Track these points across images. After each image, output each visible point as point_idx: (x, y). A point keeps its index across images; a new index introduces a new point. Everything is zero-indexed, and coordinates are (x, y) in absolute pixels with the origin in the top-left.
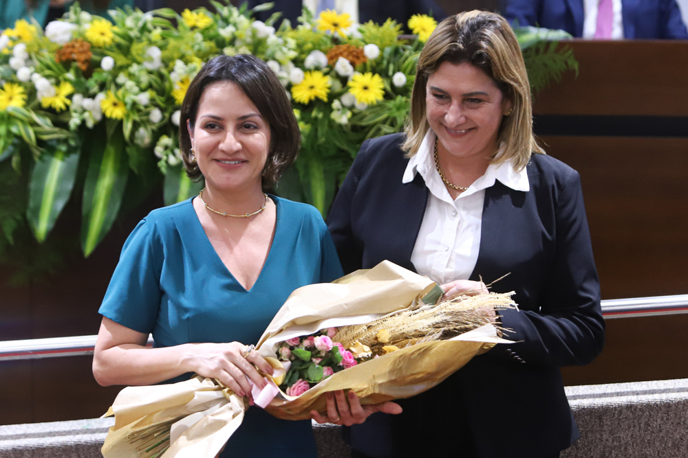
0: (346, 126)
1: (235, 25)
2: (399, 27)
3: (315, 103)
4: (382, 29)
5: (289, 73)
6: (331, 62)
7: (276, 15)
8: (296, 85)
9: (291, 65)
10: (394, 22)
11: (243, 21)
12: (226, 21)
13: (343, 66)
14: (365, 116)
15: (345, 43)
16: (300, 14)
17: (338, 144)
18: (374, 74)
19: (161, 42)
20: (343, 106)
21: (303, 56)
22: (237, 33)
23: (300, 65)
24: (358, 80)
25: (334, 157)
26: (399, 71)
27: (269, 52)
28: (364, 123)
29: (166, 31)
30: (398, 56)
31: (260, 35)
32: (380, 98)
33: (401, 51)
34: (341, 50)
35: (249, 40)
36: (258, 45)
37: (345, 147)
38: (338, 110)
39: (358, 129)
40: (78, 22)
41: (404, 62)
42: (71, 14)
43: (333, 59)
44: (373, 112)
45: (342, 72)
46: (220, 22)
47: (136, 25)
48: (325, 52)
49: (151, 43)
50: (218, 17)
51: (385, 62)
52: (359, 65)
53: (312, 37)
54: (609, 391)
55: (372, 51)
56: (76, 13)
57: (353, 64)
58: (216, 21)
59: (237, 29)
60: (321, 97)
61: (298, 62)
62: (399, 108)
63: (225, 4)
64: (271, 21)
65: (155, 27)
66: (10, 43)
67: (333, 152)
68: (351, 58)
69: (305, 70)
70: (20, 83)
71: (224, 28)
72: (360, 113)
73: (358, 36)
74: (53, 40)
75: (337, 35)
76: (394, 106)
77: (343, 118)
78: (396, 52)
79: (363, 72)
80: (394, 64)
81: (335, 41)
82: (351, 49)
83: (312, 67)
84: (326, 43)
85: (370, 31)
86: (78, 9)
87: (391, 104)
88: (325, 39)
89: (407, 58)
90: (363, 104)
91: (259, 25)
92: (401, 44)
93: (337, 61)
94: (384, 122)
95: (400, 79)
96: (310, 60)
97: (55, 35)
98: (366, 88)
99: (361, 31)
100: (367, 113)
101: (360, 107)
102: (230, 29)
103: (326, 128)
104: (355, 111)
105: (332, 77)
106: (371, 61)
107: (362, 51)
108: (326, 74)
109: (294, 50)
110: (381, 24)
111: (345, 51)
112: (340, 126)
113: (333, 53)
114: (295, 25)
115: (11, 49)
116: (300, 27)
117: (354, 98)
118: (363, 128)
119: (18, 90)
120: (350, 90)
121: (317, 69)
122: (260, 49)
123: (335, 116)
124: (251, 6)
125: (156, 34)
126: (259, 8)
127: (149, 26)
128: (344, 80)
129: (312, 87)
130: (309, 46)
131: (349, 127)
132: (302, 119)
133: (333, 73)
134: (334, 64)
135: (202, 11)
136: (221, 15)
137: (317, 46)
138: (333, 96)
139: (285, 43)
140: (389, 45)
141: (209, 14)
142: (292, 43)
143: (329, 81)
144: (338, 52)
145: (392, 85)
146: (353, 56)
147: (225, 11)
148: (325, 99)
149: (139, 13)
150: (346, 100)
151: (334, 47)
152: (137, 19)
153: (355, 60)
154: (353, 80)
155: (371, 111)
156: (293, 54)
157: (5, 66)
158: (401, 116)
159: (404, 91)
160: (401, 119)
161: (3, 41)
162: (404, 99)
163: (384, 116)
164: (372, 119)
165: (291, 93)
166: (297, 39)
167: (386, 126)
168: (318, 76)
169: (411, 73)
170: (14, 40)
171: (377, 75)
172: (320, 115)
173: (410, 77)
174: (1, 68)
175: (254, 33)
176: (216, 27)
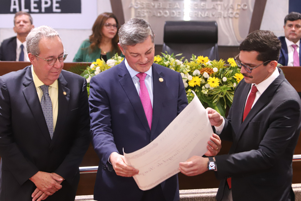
0: (206, 94)
1: (170, 61)
2: (224, 62)
3: (196, 87)
4: (218, 62)
5: (187, 77)
6: (201, 73)
7: (183, 57)
8: (190, 81)
9: (188, 74)
10: (223, 60)
11: (172, 59)
12: (167, 59)
13: (206, 75)
14: (213, 91)
15: (206, 67)
16: (191, 57)
18: (216, 78)
20: (205, 88)
21: (192, 71)
22: (170, 64)
23: (191, 74)
24: (211, 79)
26: (224, 76)
27: (181, 70)
28: (212, 94)
30: (224, 71)
31: (178, 64)
32: (218, 85)
33: (225, 69)
34: (205, 69)
35: (174, 66)
36: (177, 67)
37: (206, 102)
38: (204, 89)
40: (117, 60)
41: (226, 73)
42: (115, 56)
43: (202, 72)
45: (205, 77)
46: (165, 60)
48: (199, 70)
51: (220, 73)
52: (211, 74)
53: (195, 65)
54: (298, 186)
55: (215, 70)
56: (117, 56)
57: (209, 74)
58: (163, 59)
59: (170, 62)
60: (198, 85)
61: (190, 73)
62: (224, 89)
63: (166, 54)
64: (181, 60)
66: (95, 66)
68: (208, 72)
69: (193, 76)
71: (166, 62)
72: (211, 90)
73: (210, 64)
74: (109, 65)
75: (203, 64)
77: (205, 92)
78: (224, 70)
79: (212, 77)
80: (223, 74)
81: (203, 66)
82: (208, 69)
83: (195, 75)
84: (200, 67)
85: (215, 63)
86: (118, 55)
87: (222, 87)
88: (199, 66)
89: (227, 72)
91: (177, 61)
92: (225, 67)
93: (203, 73)
94: (219, 94)
95: (225, 79)
96: (195, 73)
97: (110, 64)
98: (213, 82)
99: (211, 63)
100: (214, 90)
101: (211, 88)
102: (168, 62)
103: (200, 95)
104: (210, 90)
106: (215, 73)
107: (212, 70)
108: (200, 77)
109: (189, 69)
110: (218, 61)
112: (205, 94)
113: (202, 70)
114: (189, 61)
115: (95, 68)
116: (191, 62)
117: (209, 85)
118: (212, 95)
120: (208, 83)
121: (197, 75)
122: (178, 69)
123: (203, 91)
124: (175, 55)
126: (177, 55)
128: (206, 79)
129: (195, 82)
130: (194, 68)
131: (208, 95)
133: (202, 77)
134: (203, 74)
135: (158, 56)
136: (165, 57)
137: (197, 68)
138: (202, 85)
139: (186, 67)
140: (221, 68)
141: (161, 57)
142: (189, 67)
143: (201, 79)
145: (222, 81)
146: (209, 71)
147: (166, 56)
148: (200, 86)
150: (207, 86)
151: (202, 68)
153: (209, 72)
154: (209, 79)
155: (215, 90)
156: (189, 71)
157: (93, 74)
158: (225, 92)
159: (226, 83)
160: (225, 93)
161: (92, 66)
162: (226, 86)
163: (220, 91)
164: (215, 92)
165: (188, 84)
166: (190, 66)
167: (220, 95)
168: (197, 78)
169: (228, 77)
170: (96, 66)
171: (217, 78)
172: (198, 91)
173: (228, 78)
174: (92, 75)
175: (176, 64)
176: (163, 61)
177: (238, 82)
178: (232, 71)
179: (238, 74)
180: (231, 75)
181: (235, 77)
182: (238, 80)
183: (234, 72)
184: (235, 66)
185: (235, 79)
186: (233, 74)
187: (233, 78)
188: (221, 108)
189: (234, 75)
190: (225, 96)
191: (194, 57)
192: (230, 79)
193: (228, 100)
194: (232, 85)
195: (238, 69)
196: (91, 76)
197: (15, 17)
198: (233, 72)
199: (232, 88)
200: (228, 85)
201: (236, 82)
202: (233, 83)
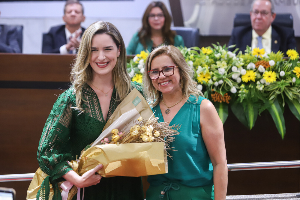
0: (262, 91)
1: (221, 53)
2: (283, 54)
3: (250, 82)
4: (276, 55)
5: (241, 71)
6: (257, 67)
8: (243, 75)
9: (242, 68)
10: (281, 52)
11: (224, 52)
12: (218, 51)
15: (262, 60)
16: (246, 49)
17: (259, 97)
18: (272, 72)
19: (193, 59)
20: (261, 83)
21: (246, 65)
22: (222, 56)
23: (245, 68)
24: (267, 74)
25: (257, 103)
26: (282, 70)
27: (233, 63)
28: (269, 90)
29: (195, 55)
30: (282, 65)
31: (230, 57)
32: (275, 80)
33: (283, 63)
34: (261, 63)
35: (226, 58)
36: (229, 60)
37: (262, 99)
38: (259, 85)
39: (267, 93)
41: (285, 67)
43: (257, 66)
44: (272, 86)
45: (261, 70)
46: (216, 52)
47: (184, 53)
48: (255, 63)
49: (189, 59)
50: (215, 50)
51: (277, 67)
52: (267, 68)
53: (250, 57)
55: (272, 63)
57: (265, 68)
59: (222, 55)
60: (252, 80)
61: (244, 67)
62: (282, 84)
63: (217, 45)
64: (235, 51)
65: (191, 54)
66: (138, 59)
67: (256, 100)
68: (264, 65)
69: (247, 70)
70: (141, 74)
71: (217, 54)
72: (267, 86)
73: (267, 57)
75: (259, 57)
76: (280, 83)
77: (260, 88)
78: (281, 63)
79: (269, 71)
80: (281, 68)
81: (259, 59)
82: (264, 62)
83: (250, 69)
84: (255, 60)
85: (272, 56)
87: (279, 83)
88: (255, 58)
89: (286, 66)
90: (268, 83)
91: (230, 53)
92: (283, 61)
93: (259, 67)
94: (277, 89)
95: (282, 73)
96: (249, 66)
98: (269, 77)
99: (268, 55)
100: (270, 86)
101: (267, 84)
102: (219, 54)
103: (254, 92)
104: (266, 85)
105: (257, 72)
106: (272, 66)
107: (268, 63)
108: (255, 71)
109: (243, 62)
110: (276, 53)
111: (262, 63)
112: (260, 91)
113: (258, 64)
114: (244, 53)
115: (138, 61)
116: (246, 54)
117: (265, 80)
118: (269, 92)
119: (140, 76)
120: (263, 77)
121: (251, 69)
122: (230, 62)
123: (258, 87)
125: (192, 56)
127: (189, 53)
128: (262, 74)
129: (249, 76)
130: (249, 61)
131: (263, 91)
132: (245, 88)
133: (257, 71)
134: (258, 68)
135: (209, 48)
137: (251, 61)
138: (257, 80)
139: (240, 60)
140: (279, 61)
141: (212, 49)
142: (242, 60)
143: (255, 74)
144: (259, 63)
145: (279, 76)
146: (265, 65)
147: (217, 48)
148: (254, 81)
149: (186, 48)
150: (262, 81)
151: (258, 61)
152: (185, 51)
153: (266, 66)
154: (265, 74)
156: (242, 64)
157: (136, 68)
158: (283, 87)
159: (284, 78)
160: (283, 89)
161: (136, 59)
162: (284, 81)
163: (277, 87)
164: (272, 88)
165: (241, 79)
166: (244, 58)
167: (278, 91)
168: (251, 72)
169: (287, 71)
170: (140, 58)
171: (274, 72)
172: (252, 87)
173: (287, 73)
174: (134, 68)
175: (228, 56)
176: (214, 54)
177: (297, 76)
178: (291, 64)
179: (298, 67)
180: (290, 68)
181: (294, 71)
182: (298, 75)
183: (294, 65)
184: (294, 59)
185: (295, 74)
186: (292, 68)
187: (292, 72)
188: (279, 106)
189: (294, 69)
190: (284, 93)
191: (249, 49)
192: (289, 73)
193: (286, 97)
194: (290, 80)
195: (298, 62)
196: (134, 70)
197: (66, 5)
198: (292, 66)
199: (291, 83)
200: (286, 80)
201: (296, 77)
202: (292, 78)
